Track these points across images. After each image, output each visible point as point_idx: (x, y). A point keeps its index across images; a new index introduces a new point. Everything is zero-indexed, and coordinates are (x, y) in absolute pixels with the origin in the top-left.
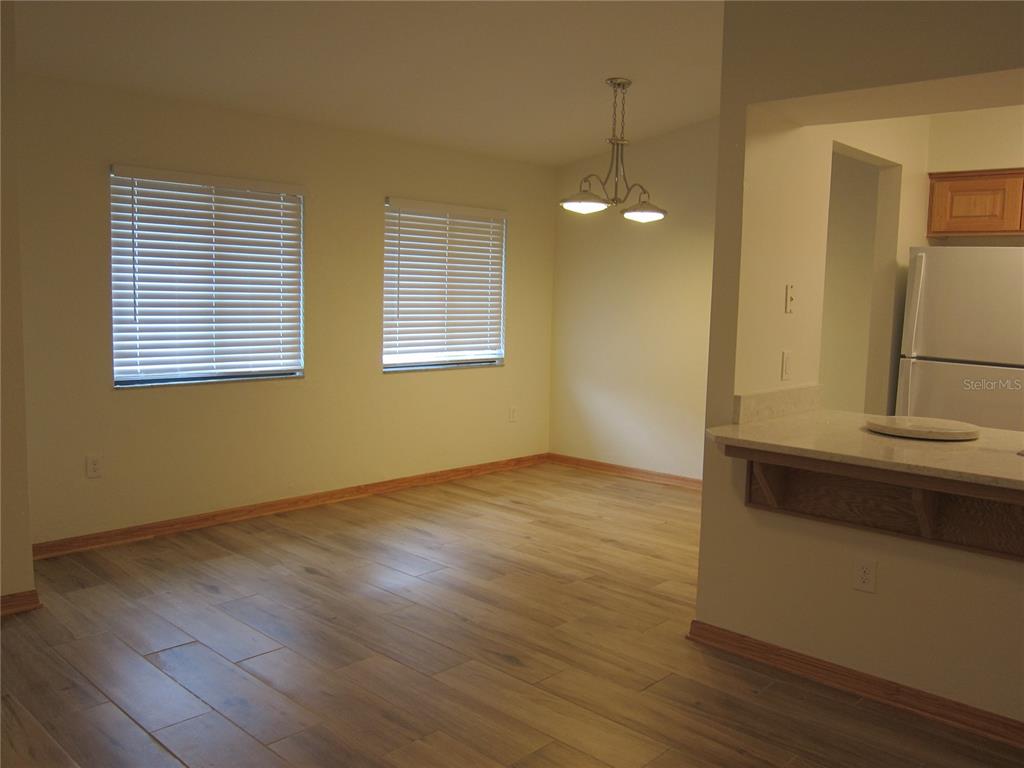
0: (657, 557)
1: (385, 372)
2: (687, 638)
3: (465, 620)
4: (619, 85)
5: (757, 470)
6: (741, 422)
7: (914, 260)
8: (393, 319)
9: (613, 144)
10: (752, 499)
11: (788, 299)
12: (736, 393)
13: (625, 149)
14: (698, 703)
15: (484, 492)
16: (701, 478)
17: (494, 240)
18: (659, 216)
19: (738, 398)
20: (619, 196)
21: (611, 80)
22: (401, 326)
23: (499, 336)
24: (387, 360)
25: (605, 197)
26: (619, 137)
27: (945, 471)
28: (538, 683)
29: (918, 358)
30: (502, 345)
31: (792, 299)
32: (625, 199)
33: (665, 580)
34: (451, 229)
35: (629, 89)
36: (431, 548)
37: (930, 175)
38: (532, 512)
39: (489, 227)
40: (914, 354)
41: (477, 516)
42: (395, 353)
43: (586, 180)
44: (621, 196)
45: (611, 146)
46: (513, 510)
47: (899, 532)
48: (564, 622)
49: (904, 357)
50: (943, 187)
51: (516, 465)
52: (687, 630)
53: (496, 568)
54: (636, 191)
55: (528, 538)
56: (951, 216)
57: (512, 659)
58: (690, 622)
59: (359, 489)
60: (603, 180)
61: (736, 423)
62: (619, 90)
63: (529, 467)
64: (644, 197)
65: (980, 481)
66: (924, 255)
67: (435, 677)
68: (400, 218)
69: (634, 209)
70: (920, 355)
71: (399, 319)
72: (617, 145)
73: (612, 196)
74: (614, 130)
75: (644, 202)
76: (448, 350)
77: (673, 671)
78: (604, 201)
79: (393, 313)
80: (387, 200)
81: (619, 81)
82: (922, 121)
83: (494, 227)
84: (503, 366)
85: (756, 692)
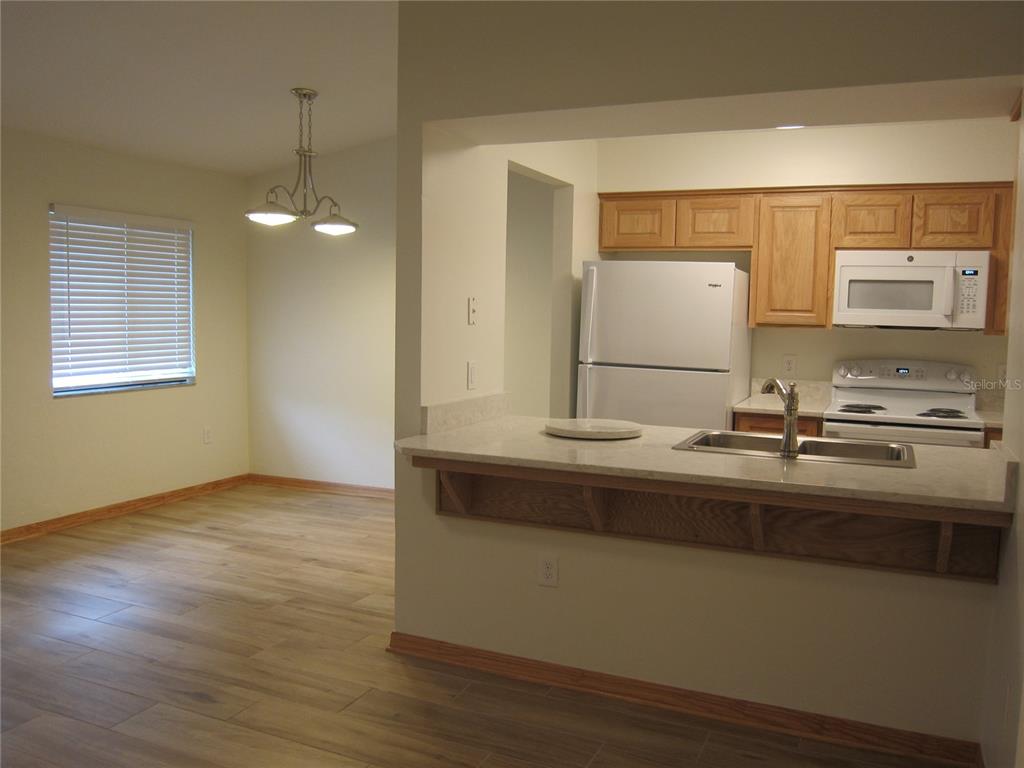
0: (361, 572)
1: (56, 397)
2: (387, 650)
3: (151, 661)
4: (305, 95)
5: (444, 478)
6: (428, 432)
7: (587, 273)
8: (63, 338)
9: (301, 156)
10: (442, 507)
11: (470, 311)
12: (423, 405)
13: (313, 160)
14: (397, 715)
15: (177, 520)
16: (393, 487)
17: (179, 251)
18: (350, 229)
19: (424, 410)
20: (308, 208)
21: (296, 90)
22: (73, 345)
23: (189, 353)
24: (58, 383)
25: (294, 210)
26: (306, 148)
27: (610, 469)
28: (231, 718)
29: (594, 363)
30: (193, 363)
31: (474, 311)
32: (315, 211)
33: (368, 595)
34: (128, 240)
35: (315, 101)
36: (112, 587)
37: (599, 194)
38: (230, 537)
39: (173, 238)
40: (590, 360)
41: (166, 546)
42: (69, 375)
43: (272, 191)
44: (311, 207)
45: (298, 157)
46: (207, 536)
47: (575, 527)
48: (261, 649)
49: (582, 363)
50: (610, 205)
51: (214, 488)
52: (386, 642)
53: (188, 601)
54: (326, 204)
55: (224, 565)
56: (618, 233)
57: (203, 697)
58: (389, 635)
59: (29, 529)
60: (291, 192)
61: (423, 433)
62: (305, 101)
63: (229, 489)
64: (335, 210)
65: (639, 476)
66: (595, 268)
67: (113, 729)
68: (67, 227)
69: (324, 221)
70: (596, 360)
71: (70, 337)
72: (305, 157)
73: (302, 209)
74: (301, 141)
75: (335, 215)
76: (131, 370)
77: (372, 685)
78: (293, 214)
79: (63, 331)
80: (51, 207)
81: (304, 92)
82: (590, 145)
83: (179, 238)
84: (194, 384)
85: (453, 696)
